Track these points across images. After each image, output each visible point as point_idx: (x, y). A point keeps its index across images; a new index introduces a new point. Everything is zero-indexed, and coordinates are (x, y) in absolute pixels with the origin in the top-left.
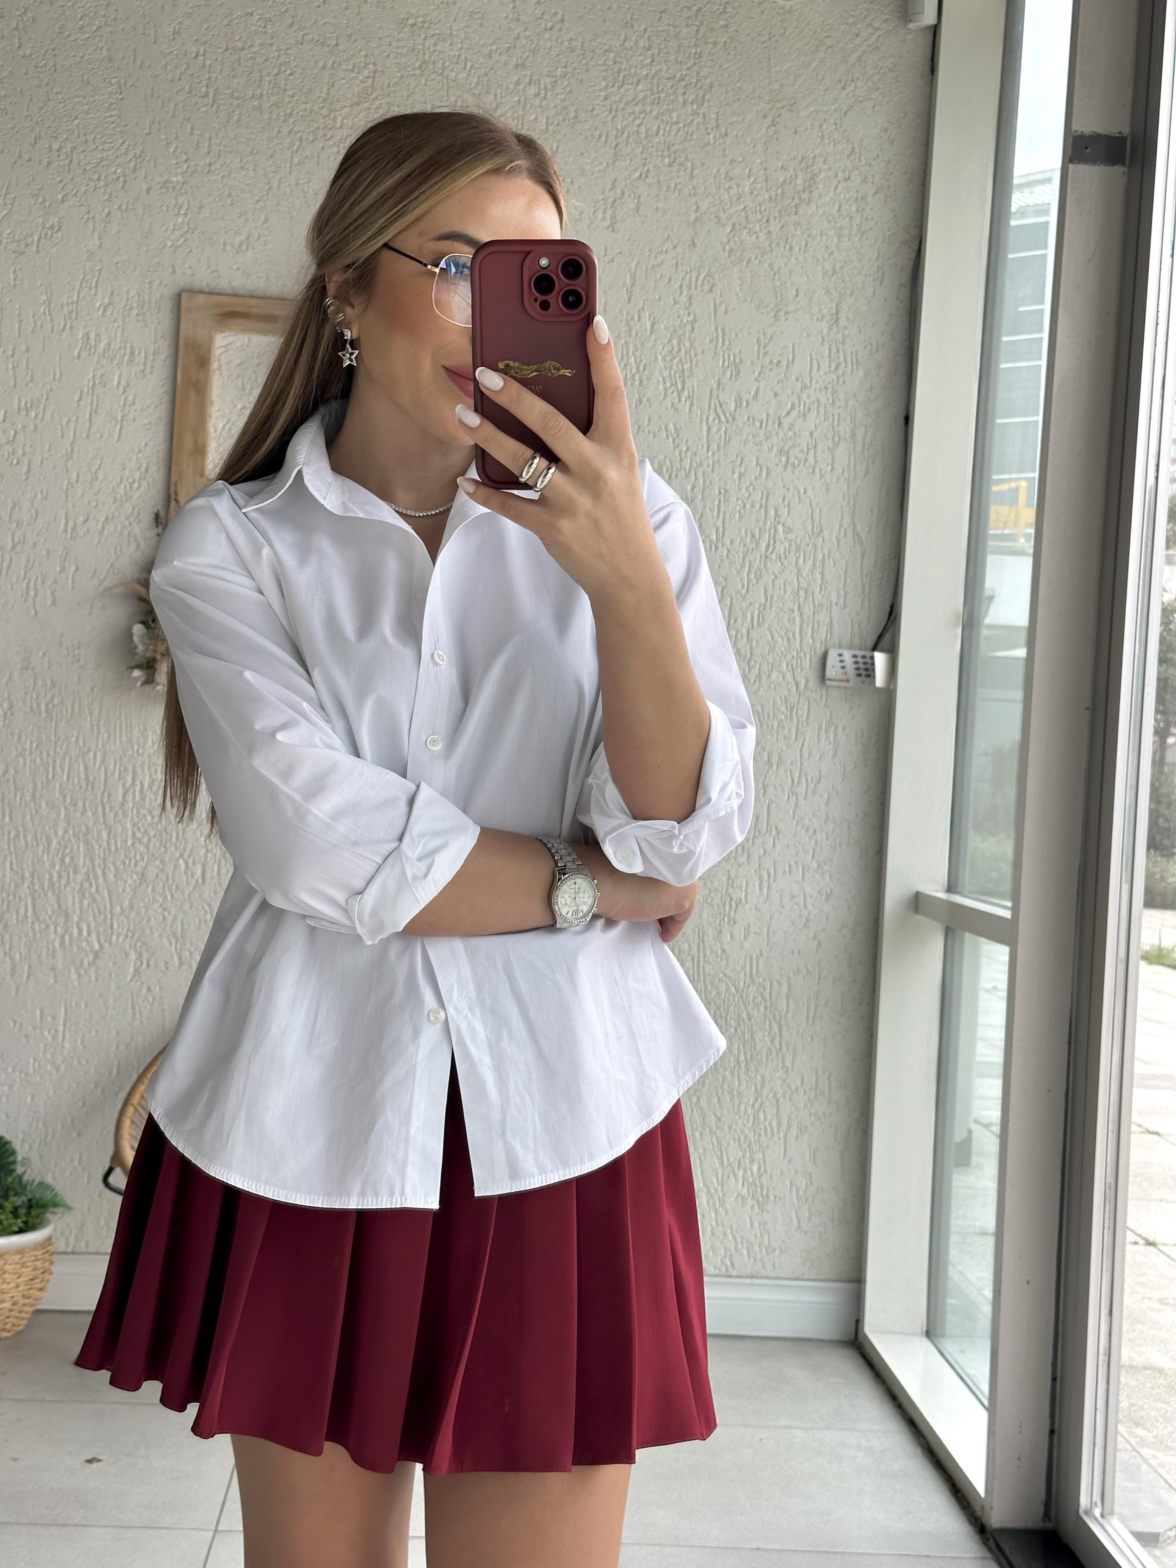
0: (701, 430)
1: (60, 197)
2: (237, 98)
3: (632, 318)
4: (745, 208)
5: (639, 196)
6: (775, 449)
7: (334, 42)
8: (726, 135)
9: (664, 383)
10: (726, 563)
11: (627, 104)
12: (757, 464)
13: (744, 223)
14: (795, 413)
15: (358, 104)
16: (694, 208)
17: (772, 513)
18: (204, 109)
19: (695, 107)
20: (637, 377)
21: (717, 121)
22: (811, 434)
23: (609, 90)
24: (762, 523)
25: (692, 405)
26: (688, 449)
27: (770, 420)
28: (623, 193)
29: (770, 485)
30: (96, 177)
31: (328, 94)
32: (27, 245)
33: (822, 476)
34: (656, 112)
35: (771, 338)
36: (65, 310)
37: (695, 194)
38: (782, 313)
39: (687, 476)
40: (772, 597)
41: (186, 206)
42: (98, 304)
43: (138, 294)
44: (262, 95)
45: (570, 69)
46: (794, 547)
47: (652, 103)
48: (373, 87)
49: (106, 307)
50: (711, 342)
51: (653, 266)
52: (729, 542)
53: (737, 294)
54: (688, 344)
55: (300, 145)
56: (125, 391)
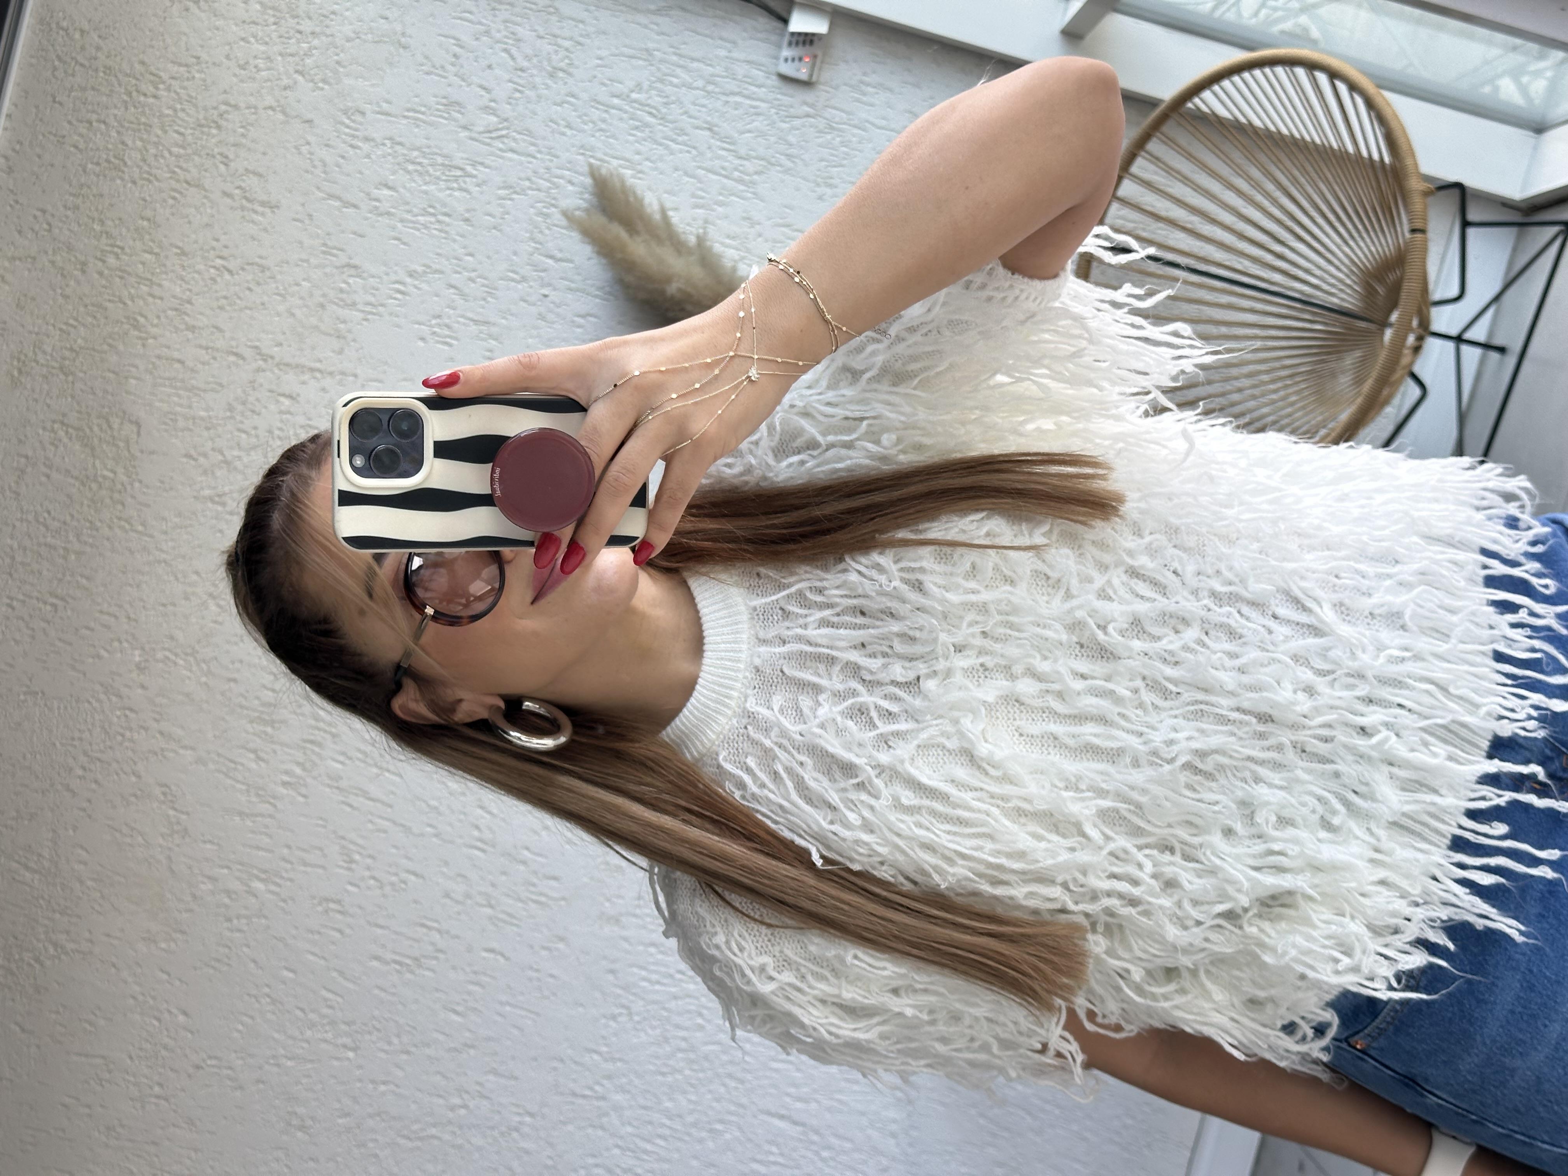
0: (511, 160)
1: (134, 779)
2: (64, 575)
3: (376, 208)
4: (281, 54)
5: (246, 170)
6: (549, 82)
7: (23, 460)
8: (198, 58)
9: (452, 189)
10: (659, 164)
11: (144, 160)
12: (559, 105)
13: (297, 59)
14: (514, 51)
15: (93, 449)
16: (271, 112)
17: (616, 101)
18: (69, 613)
19: (161, 86)
20: (441, 218)
21: (180, 65)
22: (540, 37)
23: (127, 177)
24: (625, 116)
25: (482, 164)
26: (529, 179)
27: (516, 80)
28: (239, 187)
29: (584, 96)
30: (119, 738)
31: (76, 478)
32: (178, 823)
33: (588, 36)
34: (159, 132)
35: (426, 57)
36: (254, 799)
37: (256, 108)
38: (403, 40)
39: (557, 187)
40: (707, 122)
41: (167, 653)
42: (253, 765)
43: (251, 722)
44: (65, 549)
45: (96, 215)
46: (658, 85)
47: (149, 133)
48: (77, 429)
49: (259, 758)
50: (418, 126)
51: (325, 172)
52: (637, 157)
53: (373, 85)
54: (416, 153)
55: (126, 521)
56: (350, 758)
